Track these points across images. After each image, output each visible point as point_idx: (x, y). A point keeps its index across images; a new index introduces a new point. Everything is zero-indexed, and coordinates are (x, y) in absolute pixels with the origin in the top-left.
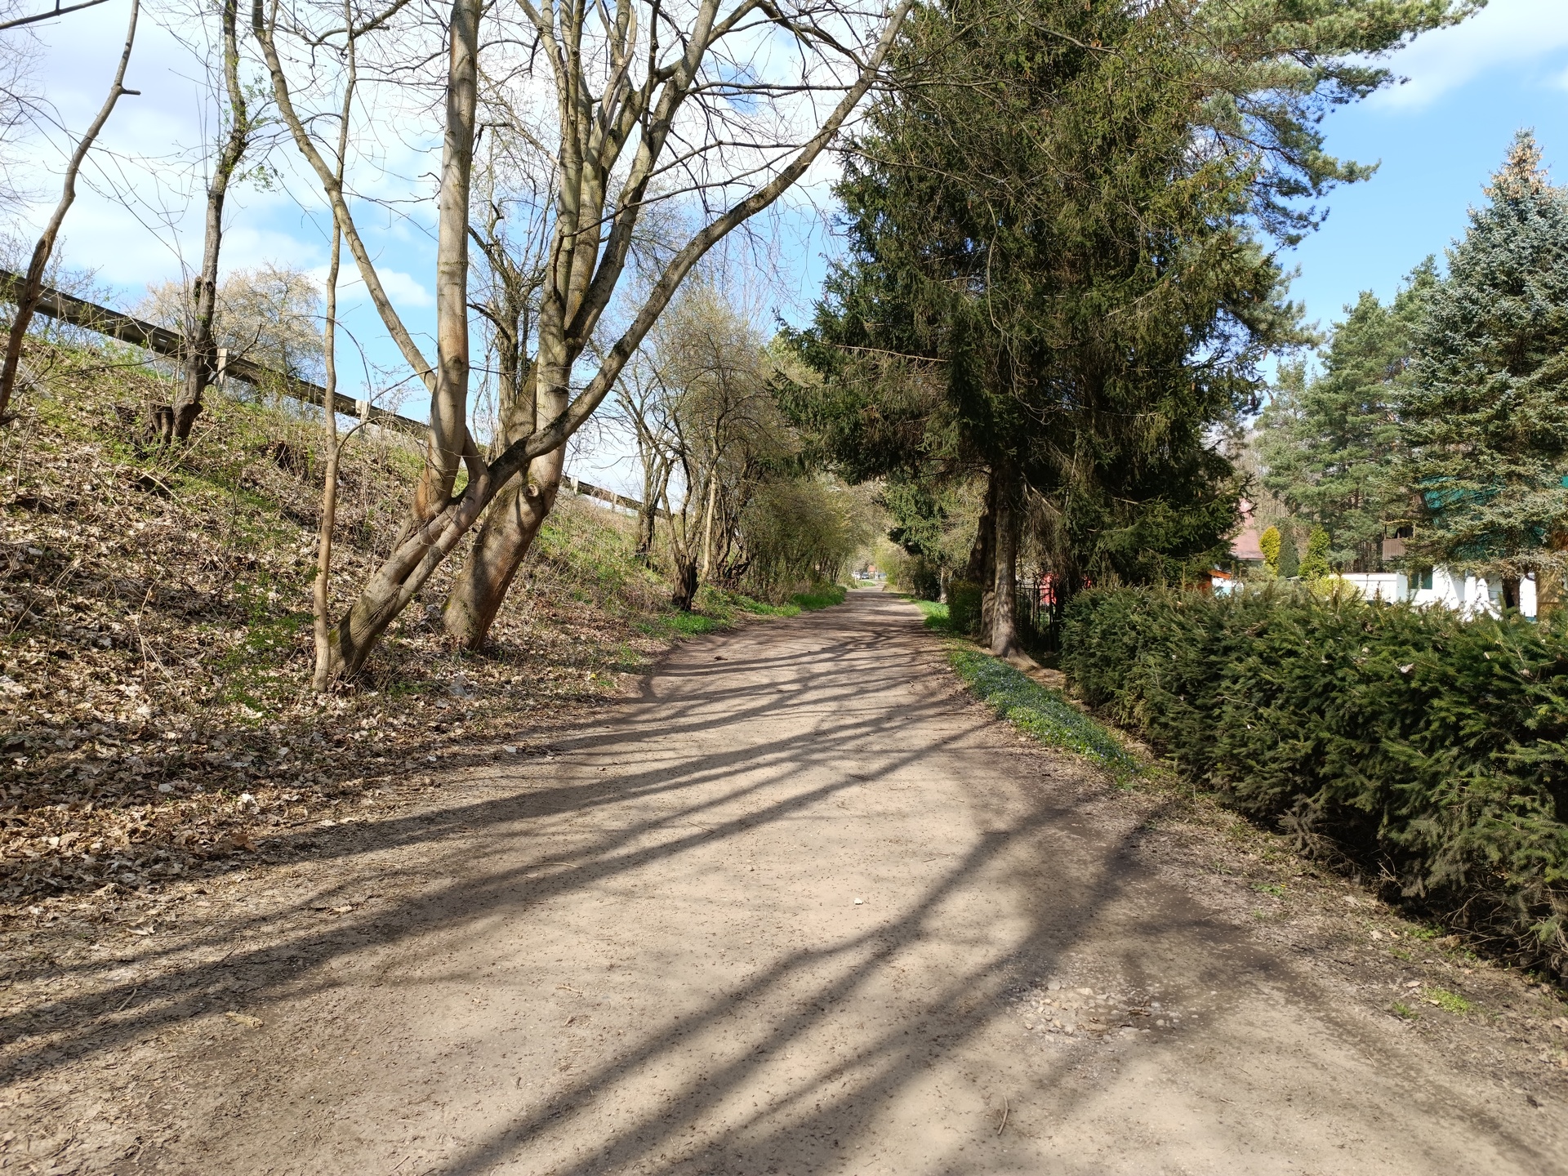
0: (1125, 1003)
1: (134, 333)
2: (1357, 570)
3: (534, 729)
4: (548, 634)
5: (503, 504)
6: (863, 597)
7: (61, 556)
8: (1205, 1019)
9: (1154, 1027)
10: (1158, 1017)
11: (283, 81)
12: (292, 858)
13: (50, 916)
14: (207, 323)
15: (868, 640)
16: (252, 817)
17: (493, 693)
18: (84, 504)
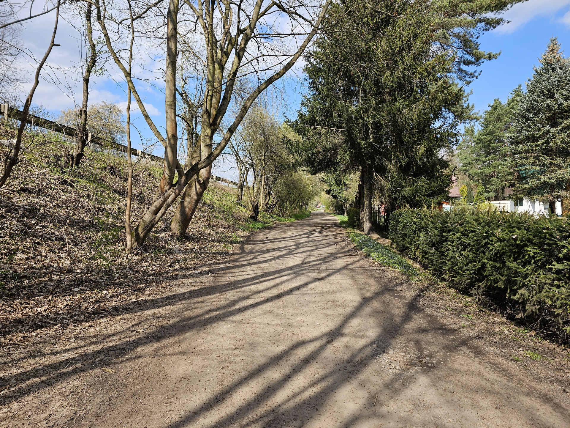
0: (417, 358)
1: (58, 128)
2: (495, 200)
3: (204, 265)
4: (207, 231)
5: (190, 186)
6: (317, 214)
7: (37, 209)
8: (446, 363)
9: (428, 366)
10: (428, 363)
11: (109, 38)
12: (122, 313)
13: (39, 336)
14: (85, 124)
15: (319, 230)
16: (107, 299)
17: (189, 252)
18: (44, 190)
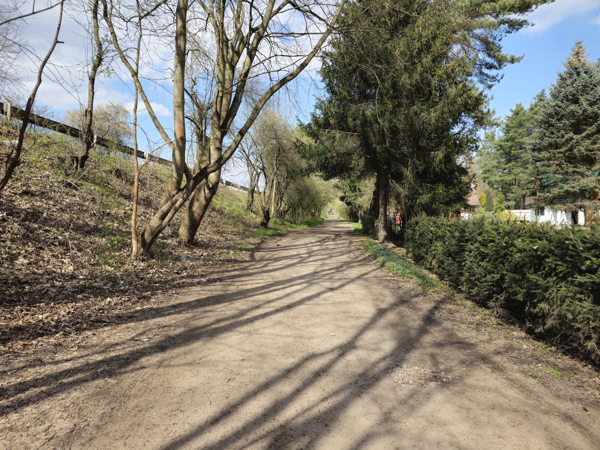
0: (431, 372)
1: (63, 129)
2: (516, 209)
3: (212, 273)
4: (216, 237)
5: (199, 190)
6: (330, 221)
7: (39, 212)
8: (461, 378)
9: (442, 382)
10: (444, 378)
11: (115, 36)
12: (126, 322)
13: (40, 344)
14: (90, 125)
15: (333, 238)
16: (111, 306)
17: (197, 259)
18: (47, 193)
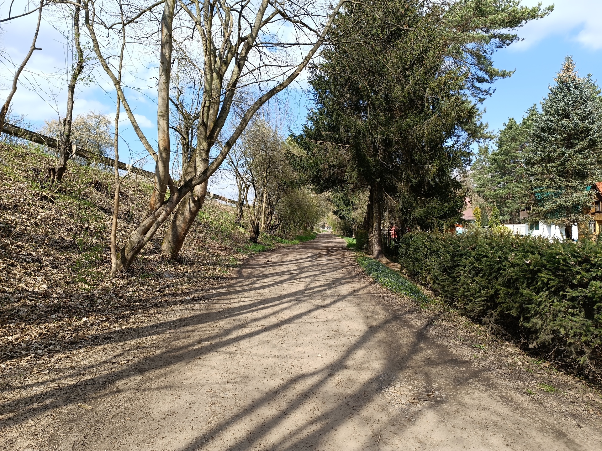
0: (425, 392)
1: (40, 139)
2: (510, 223)
3: (197, 290)
4: (201, 253)
5: (184, 203)
6: (323, 236)
7: (12, 227)
8: (455, 397)
9: (436, 401)
10: (437, 397)
11: (97, 44)
12: (103, 343)
13: (9, 367)
14: (68, 135)
15: (325, 253)
16: (88, 327)
17: (180, 276)
18: (21, 206)
